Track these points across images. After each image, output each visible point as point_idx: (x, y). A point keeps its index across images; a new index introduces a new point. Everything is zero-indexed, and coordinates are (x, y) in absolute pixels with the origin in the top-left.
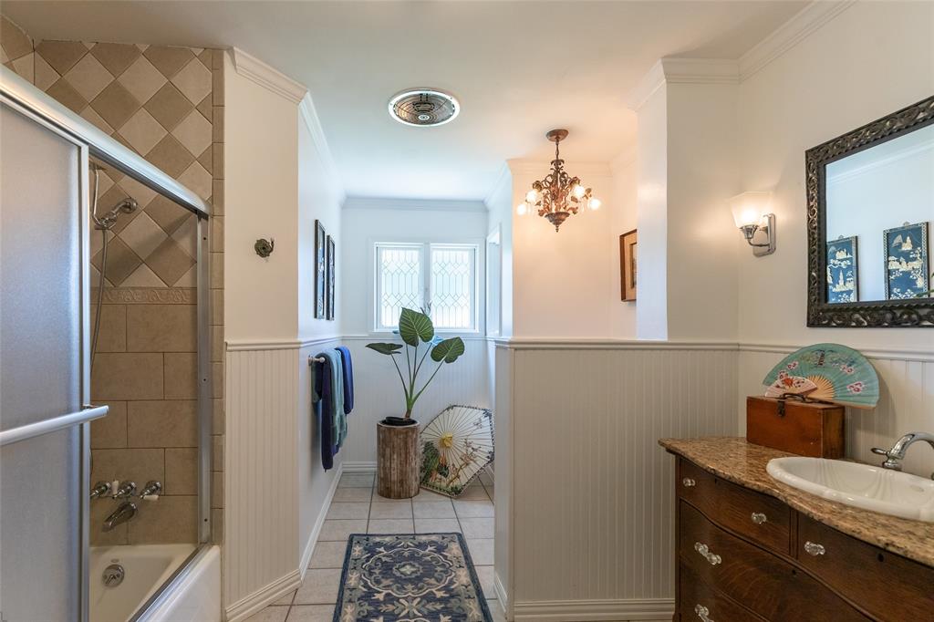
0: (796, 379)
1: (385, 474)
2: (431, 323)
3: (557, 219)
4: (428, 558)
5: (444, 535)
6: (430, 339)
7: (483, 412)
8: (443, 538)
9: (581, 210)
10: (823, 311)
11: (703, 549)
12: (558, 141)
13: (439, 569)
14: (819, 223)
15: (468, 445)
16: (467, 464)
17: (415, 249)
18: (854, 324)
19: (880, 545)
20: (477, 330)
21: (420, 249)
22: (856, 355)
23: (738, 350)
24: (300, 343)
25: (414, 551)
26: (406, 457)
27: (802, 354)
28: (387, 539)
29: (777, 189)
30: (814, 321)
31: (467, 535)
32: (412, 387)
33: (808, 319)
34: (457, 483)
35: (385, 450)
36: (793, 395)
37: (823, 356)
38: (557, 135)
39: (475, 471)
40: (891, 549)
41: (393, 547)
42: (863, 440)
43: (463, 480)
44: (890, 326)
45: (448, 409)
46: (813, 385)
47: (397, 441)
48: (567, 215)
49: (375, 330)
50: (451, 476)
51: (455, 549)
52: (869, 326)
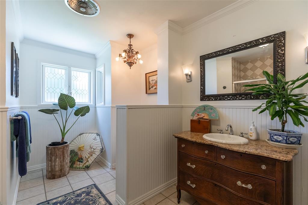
0: (200, 114)
1: (52, 169)
2: (75, 100)
3: (130, 64)
4: (84, 200)
5: (88, 187)
6: (74, 107)
7: (96, 134)
8: (88, 188)
9: (137, 63)
10: (204, 97)
11: (189, 164)
12: (130, 38)
13: (91, 203)
14: (204, 74)
15: (91, 148)
16: (92, 155)
17: (63, 69)
18: (211, 100)
19: (244, 152)
20: (92, 103)
21: (65, 69)
22: (212, 107)
23: (182, 107)
24: (8, 108)
25: (76, 199)
26: (63, 159)
27: (200, 108)
28: (60, 199)
29: (192, 65)
30: (202, 99)
31: (97, 184)
32: (64, 128)
33: (201, 99)
34: (87, 164)
35: (51, 158)
36: (200, 118)
37: (205, 108)
38: (130, 36)
39: (95, 157)
40: (246, 153)
41: (64, 202)
42: (214, 128)
43: (90, 162)
44: (219, 100)
45: (80, 135)
46: (204, 115)
47: (59, 153)
48: (134, 63)
49: (42, 103)
50: (84, 162)
51: (95, 191)
52: (215, 100)
